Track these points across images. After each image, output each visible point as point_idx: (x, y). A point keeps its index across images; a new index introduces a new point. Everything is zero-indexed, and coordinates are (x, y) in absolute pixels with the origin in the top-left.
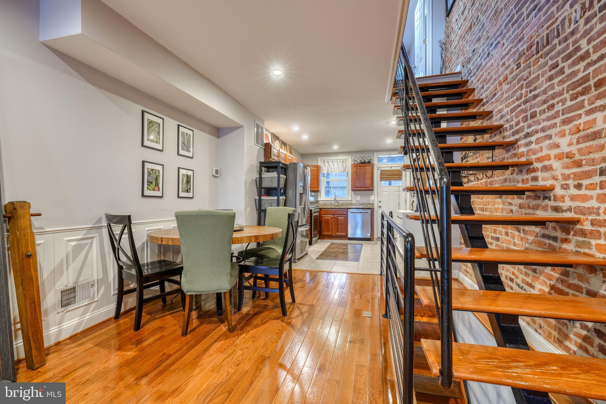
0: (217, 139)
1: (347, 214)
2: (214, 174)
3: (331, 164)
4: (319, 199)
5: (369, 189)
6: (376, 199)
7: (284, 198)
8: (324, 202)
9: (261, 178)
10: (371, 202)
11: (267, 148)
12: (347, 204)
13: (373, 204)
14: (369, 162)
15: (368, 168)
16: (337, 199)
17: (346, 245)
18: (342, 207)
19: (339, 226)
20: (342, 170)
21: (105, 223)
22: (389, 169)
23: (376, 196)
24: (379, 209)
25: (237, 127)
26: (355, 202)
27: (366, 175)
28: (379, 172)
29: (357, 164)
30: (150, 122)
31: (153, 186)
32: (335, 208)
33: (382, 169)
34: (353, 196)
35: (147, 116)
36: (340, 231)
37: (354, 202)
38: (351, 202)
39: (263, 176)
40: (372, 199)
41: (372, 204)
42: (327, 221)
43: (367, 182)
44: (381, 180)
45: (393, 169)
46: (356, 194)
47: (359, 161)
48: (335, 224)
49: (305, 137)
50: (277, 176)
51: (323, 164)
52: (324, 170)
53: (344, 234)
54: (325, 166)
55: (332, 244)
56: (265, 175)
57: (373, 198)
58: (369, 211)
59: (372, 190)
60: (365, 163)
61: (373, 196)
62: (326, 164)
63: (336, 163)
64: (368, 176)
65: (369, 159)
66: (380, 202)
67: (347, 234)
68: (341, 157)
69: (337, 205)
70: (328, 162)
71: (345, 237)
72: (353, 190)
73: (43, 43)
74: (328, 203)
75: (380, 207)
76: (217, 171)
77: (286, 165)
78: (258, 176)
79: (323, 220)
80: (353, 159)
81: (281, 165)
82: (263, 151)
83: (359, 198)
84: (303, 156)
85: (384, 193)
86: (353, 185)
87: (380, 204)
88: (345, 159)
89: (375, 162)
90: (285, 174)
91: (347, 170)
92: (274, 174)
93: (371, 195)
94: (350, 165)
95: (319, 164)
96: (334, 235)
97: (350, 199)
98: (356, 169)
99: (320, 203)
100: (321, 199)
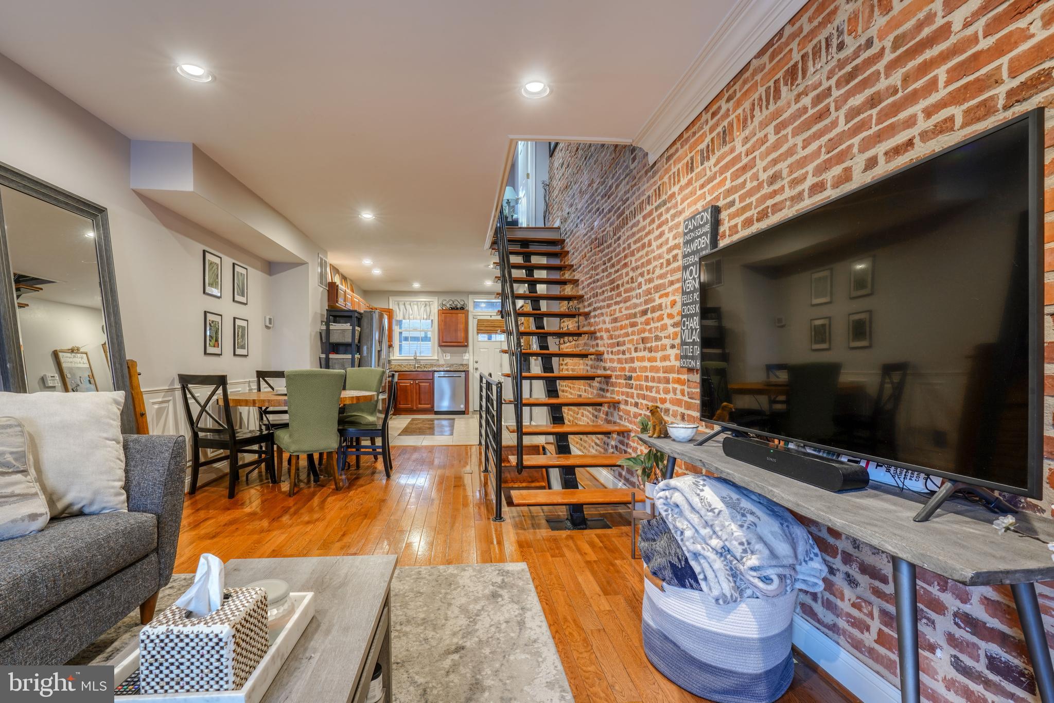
0: (268, 276)
1: (433, 379)
2: (268, 324)
3: (408, 307)
4: (392, 358)
5: (463, 344)
6: (472, 358)
7: (359, 356)
8: (399, 363)
9: (328, 330)
10: (464, 363)
11: (332, 289)
12: (432, 365)
13: (467, 365)
14: (462, 308)
15: (461, 316)
16: (417, 358)
17: (432, 420)
18: (425, 369)
19: (422, 396)
20: (425, 317)
21: (178, 385)
22: (489, 318)
23: (471, 354)
24: (476, 372)
25: (297, 264)
26: (443, 363)
27: (459, 325)
28: (476, 321)
29: (446, 310)
30: (211, 263)
31: (213, 341)
32: (416, 371)
33: (479, 318)
34: (440, 354)
35: (208, 256)
36: (423, 402)
37: (442, 362)
38: (437, 363)
39: (331, 327)
40: (466, 358)
42: (405, 389)
43: (459, 334)
44: (478, 333)
45: (493, 318)
46: (444, 352)
47: (448, 306)
48: (416, 393)
49: (377, 272)
50: (351, 328)
51: (397, 307)
52: (398, 315)
53: (429, 406)
54: (400, 310)
55: (413, 420)
56: (334, 326)
57: (468, 357)
58: (463, 374)
59: (467, 346)
60: (457, 309)
61: (467, 355)
62: (402, 307)
63: (416, 307)
64: (461, 326)
65: (462, 303)
66: (477, 362)
67: (433, 407)
68: (423, 299)
69: (418, 367)
70: (404, 304)
71: (431, 411)
72: (440, 346)
73: (134, 191)
74: (405, 363)
75: (477, 369)
76: (270, 319)
77: (360, 314)
78: (324, 327)
79: (399, 388)
80: (440, 302)
81: (356, 315)
82: (326, 293)
83: (448, 357)
84: (366, 293)
85: (481, 350)
86: (441, 339)
87: (476, 365)
88: (429, 302)
89: (470, 307)
90: (359, 326)
91: (432, 318)
92: (347, 326)
93: (465, 353)
94: (436, 311)
95: (391, 308)
96: (415, 408)
97: (436, 358)
98: (445, 318)
99: (393, 363)
100: (395, 358)
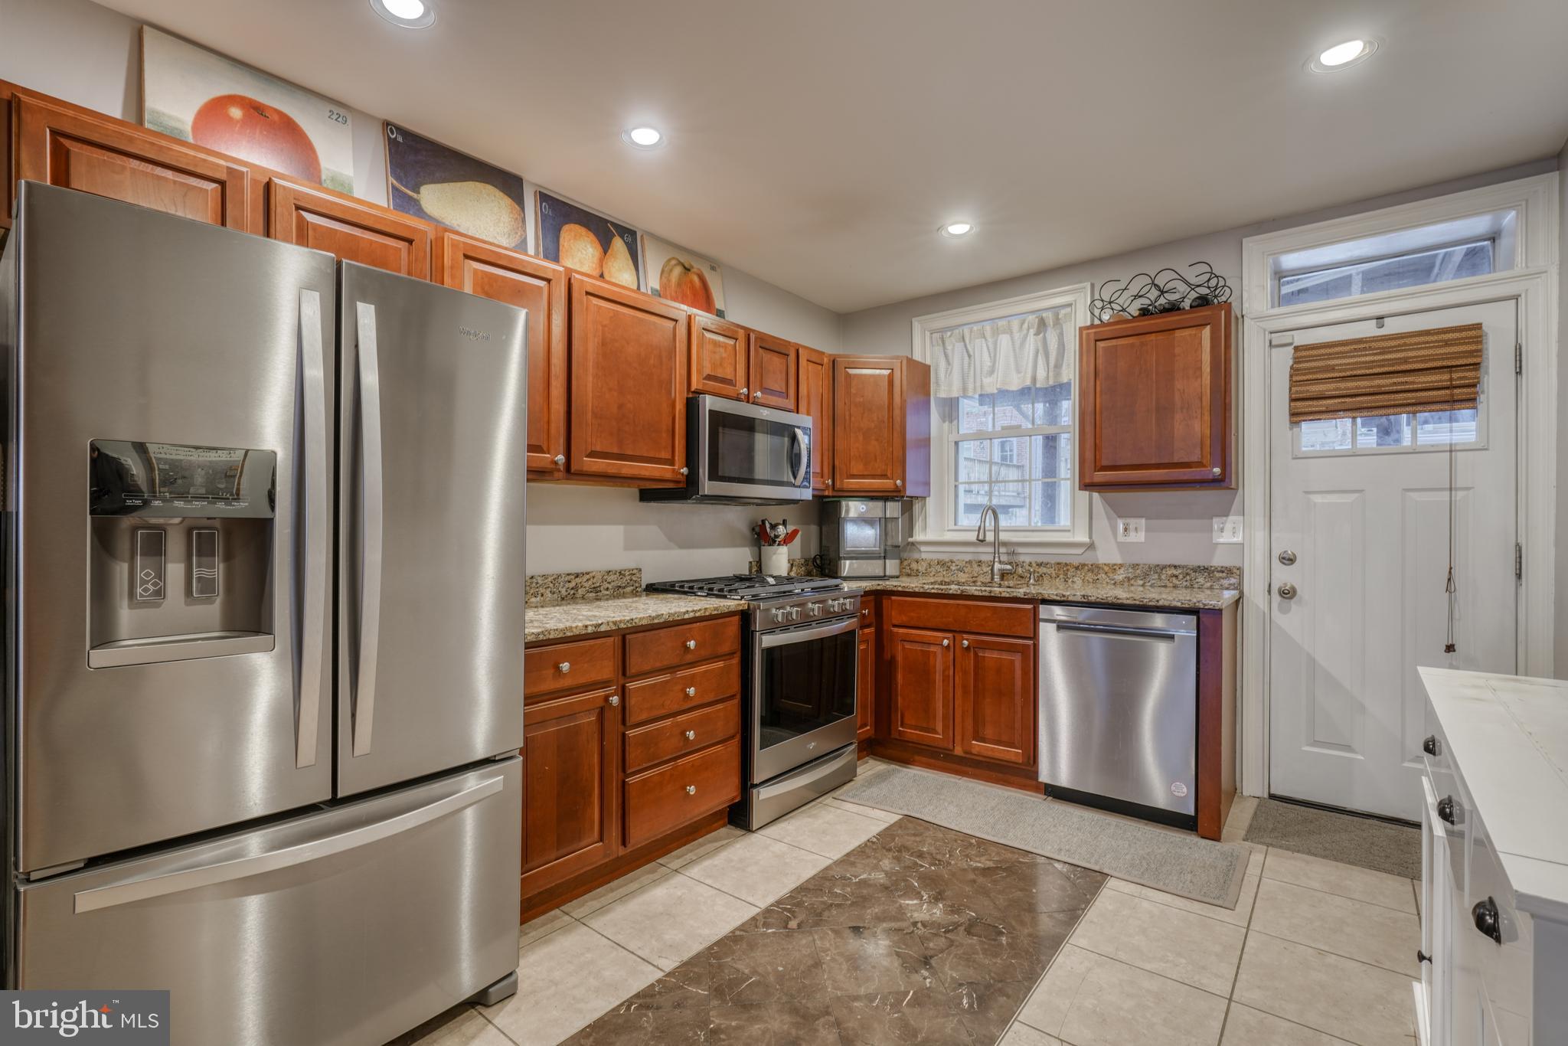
1: (1032, 637)
3: (976, 343)
5: (1203, 473)
6: (1260, 537)
8: (944, 555)
10: (1218, 560)
12: (1063, 567)
13: (1231, 573)
14: (1203, 302)
15: (1198, 343)
16: (1003, 537)
19: (988, 707)
20: (1040, 373)
22: (1369, 330)
23: (1258, 519)
24: (1285, 611)
26: (1117, 559)
27: (1179, 385)
28: (1284, 359)
29: (1115, 322)
33: (1302, 339)
34: (1100, 522)
36: (989, 731)
37: (1108, 554)
38: (1088, 558)
40: (1226, 538)
41: (1228, 571)
42: (922, 667)
43: (1180, 429)
44: (1296, 416)
45: (1392, 327)
46: (1120, 512)
47: (1130, 304)
48: (965, 687)
51: (939, 352)
52: (946, 380)
53: (1014, 753)
54: (948, 362)
57: (1238, 536)
58: (1185, 628)
59: (1227, 482)
60: (1175, 309)
61: (1232, 520)
62: (956, 349)
63: (1004, 338)
65: (1201, 280)
66: (1288, 560)
67: (1032, 758)
68: (1034, 303)
69: (1003, 575)
70: (966, 336)
72: (1092, 484)
75: (1287, 594)
79: (900, 658)
80: (1099, 297)
83: (1136, 532)
85: (1317, 499)
86: (1089, 455)
87: (1283, 576)
88: (1053, 308)
89: (1252, 297)
91: (1068, 372)
93: (1226, 513)
95: (919, 355)
96: (958, 751)
97: (1078, 536)
98: (1111, 356)
99: (927, 554)
100: (930, 536)
